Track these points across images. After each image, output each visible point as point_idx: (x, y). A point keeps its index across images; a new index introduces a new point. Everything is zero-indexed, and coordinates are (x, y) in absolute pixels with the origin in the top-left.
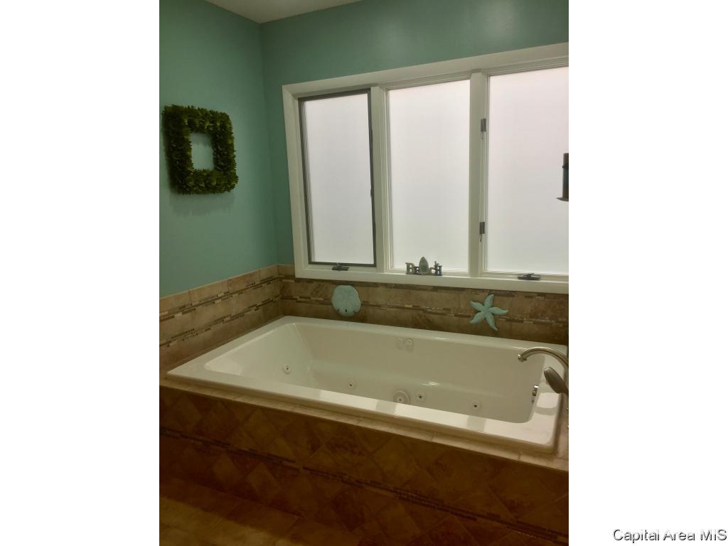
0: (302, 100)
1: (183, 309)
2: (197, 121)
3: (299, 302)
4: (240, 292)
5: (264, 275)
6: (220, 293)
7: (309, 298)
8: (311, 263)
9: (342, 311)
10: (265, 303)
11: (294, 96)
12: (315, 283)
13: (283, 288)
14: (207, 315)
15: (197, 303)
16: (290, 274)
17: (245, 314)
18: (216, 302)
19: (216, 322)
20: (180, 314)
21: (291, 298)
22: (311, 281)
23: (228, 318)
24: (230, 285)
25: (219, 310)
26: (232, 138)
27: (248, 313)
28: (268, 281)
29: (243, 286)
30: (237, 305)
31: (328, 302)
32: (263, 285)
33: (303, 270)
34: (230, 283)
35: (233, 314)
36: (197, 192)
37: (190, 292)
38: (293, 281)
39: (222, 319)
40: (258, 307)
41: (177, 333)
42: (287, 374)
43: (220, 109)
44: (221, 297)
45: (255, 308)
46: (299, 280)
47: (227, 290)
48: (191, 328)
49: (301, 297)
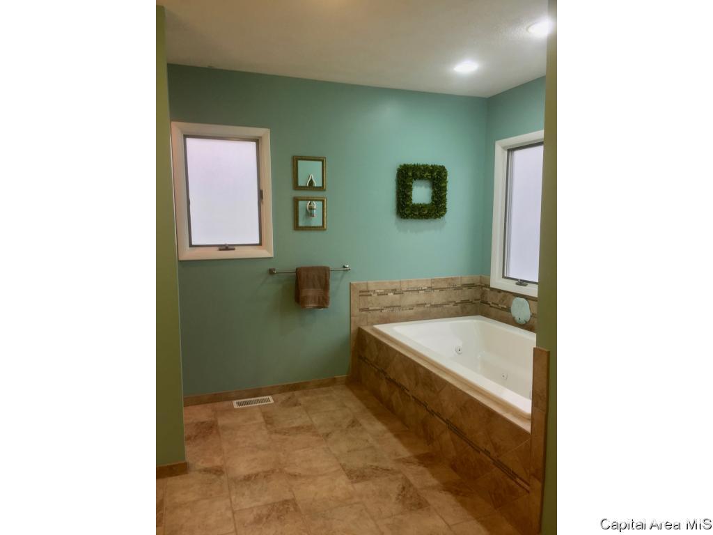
0: (511, 150)
1: (394, 291)
2: (418, 173)
3: (492, 307)
4: (441, 289)
5: (466, 281)
6: (424, 286)
7: (498, 305)
8: (504, 277)
9: (517, 318)
10: (462, 302)
11: (504, 148)
12: (503, 293)
13: (483, 294)
14: (412, 299)
15: (406, 289)
16: (487, 283)
17: (445, 306)
18: (420, 292)
19: (418, 305)
20: (392, 294)
21: (487, 303)
22: (500, 291)
23: (429, 305)
24: (433, 283)
25: (421, 298)
26: (446, 182)
27: (447, 306)
28: (470, 286)
29: (445, 285)
30: (437, 298)
31: (508, 310)
32: (464, 288)
33: (497, 282)
34: (433, 281)
35: (433, 303)
36: (412, 218)
37: (400, 282)
38: (488, 289)
39: (424, 305)
40: (456, 304)
41: (388, 305)
42: (459, 354)
43: (439, 163)
44: (425, 290)
45: (453, 303)
46: (493, 289)
47: (430, 285)
48: (398, 305)
49: (493, 303)
